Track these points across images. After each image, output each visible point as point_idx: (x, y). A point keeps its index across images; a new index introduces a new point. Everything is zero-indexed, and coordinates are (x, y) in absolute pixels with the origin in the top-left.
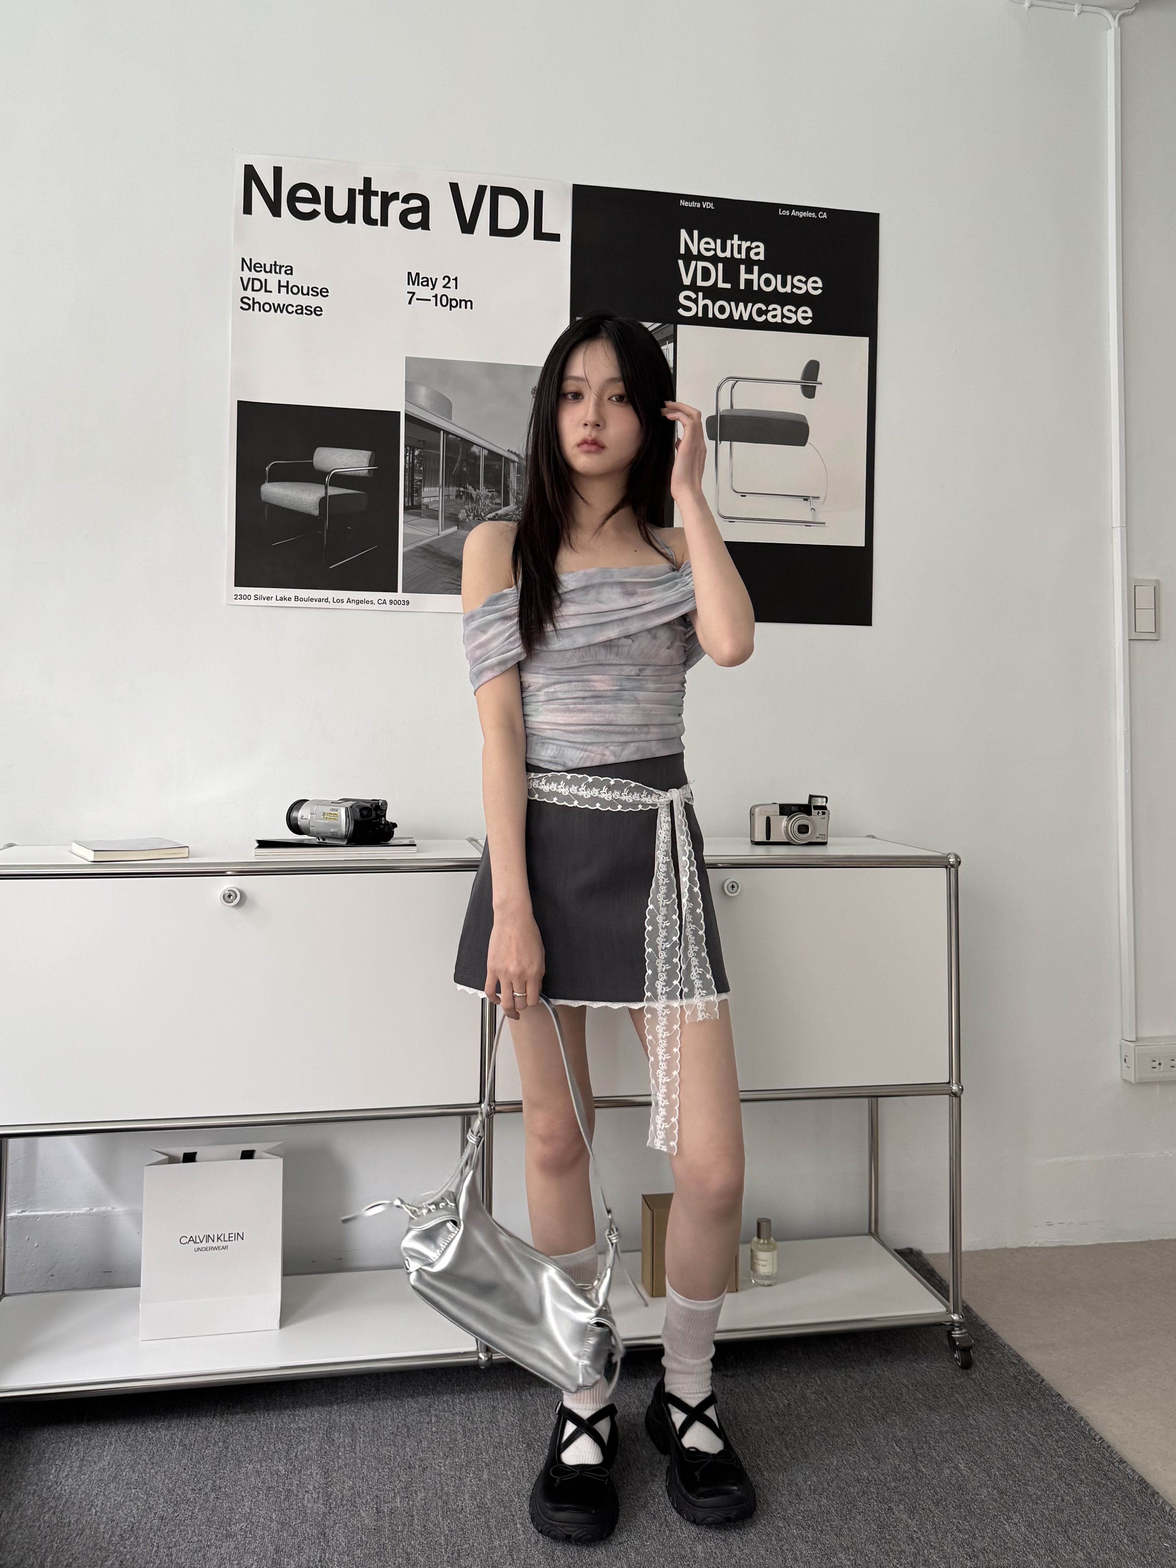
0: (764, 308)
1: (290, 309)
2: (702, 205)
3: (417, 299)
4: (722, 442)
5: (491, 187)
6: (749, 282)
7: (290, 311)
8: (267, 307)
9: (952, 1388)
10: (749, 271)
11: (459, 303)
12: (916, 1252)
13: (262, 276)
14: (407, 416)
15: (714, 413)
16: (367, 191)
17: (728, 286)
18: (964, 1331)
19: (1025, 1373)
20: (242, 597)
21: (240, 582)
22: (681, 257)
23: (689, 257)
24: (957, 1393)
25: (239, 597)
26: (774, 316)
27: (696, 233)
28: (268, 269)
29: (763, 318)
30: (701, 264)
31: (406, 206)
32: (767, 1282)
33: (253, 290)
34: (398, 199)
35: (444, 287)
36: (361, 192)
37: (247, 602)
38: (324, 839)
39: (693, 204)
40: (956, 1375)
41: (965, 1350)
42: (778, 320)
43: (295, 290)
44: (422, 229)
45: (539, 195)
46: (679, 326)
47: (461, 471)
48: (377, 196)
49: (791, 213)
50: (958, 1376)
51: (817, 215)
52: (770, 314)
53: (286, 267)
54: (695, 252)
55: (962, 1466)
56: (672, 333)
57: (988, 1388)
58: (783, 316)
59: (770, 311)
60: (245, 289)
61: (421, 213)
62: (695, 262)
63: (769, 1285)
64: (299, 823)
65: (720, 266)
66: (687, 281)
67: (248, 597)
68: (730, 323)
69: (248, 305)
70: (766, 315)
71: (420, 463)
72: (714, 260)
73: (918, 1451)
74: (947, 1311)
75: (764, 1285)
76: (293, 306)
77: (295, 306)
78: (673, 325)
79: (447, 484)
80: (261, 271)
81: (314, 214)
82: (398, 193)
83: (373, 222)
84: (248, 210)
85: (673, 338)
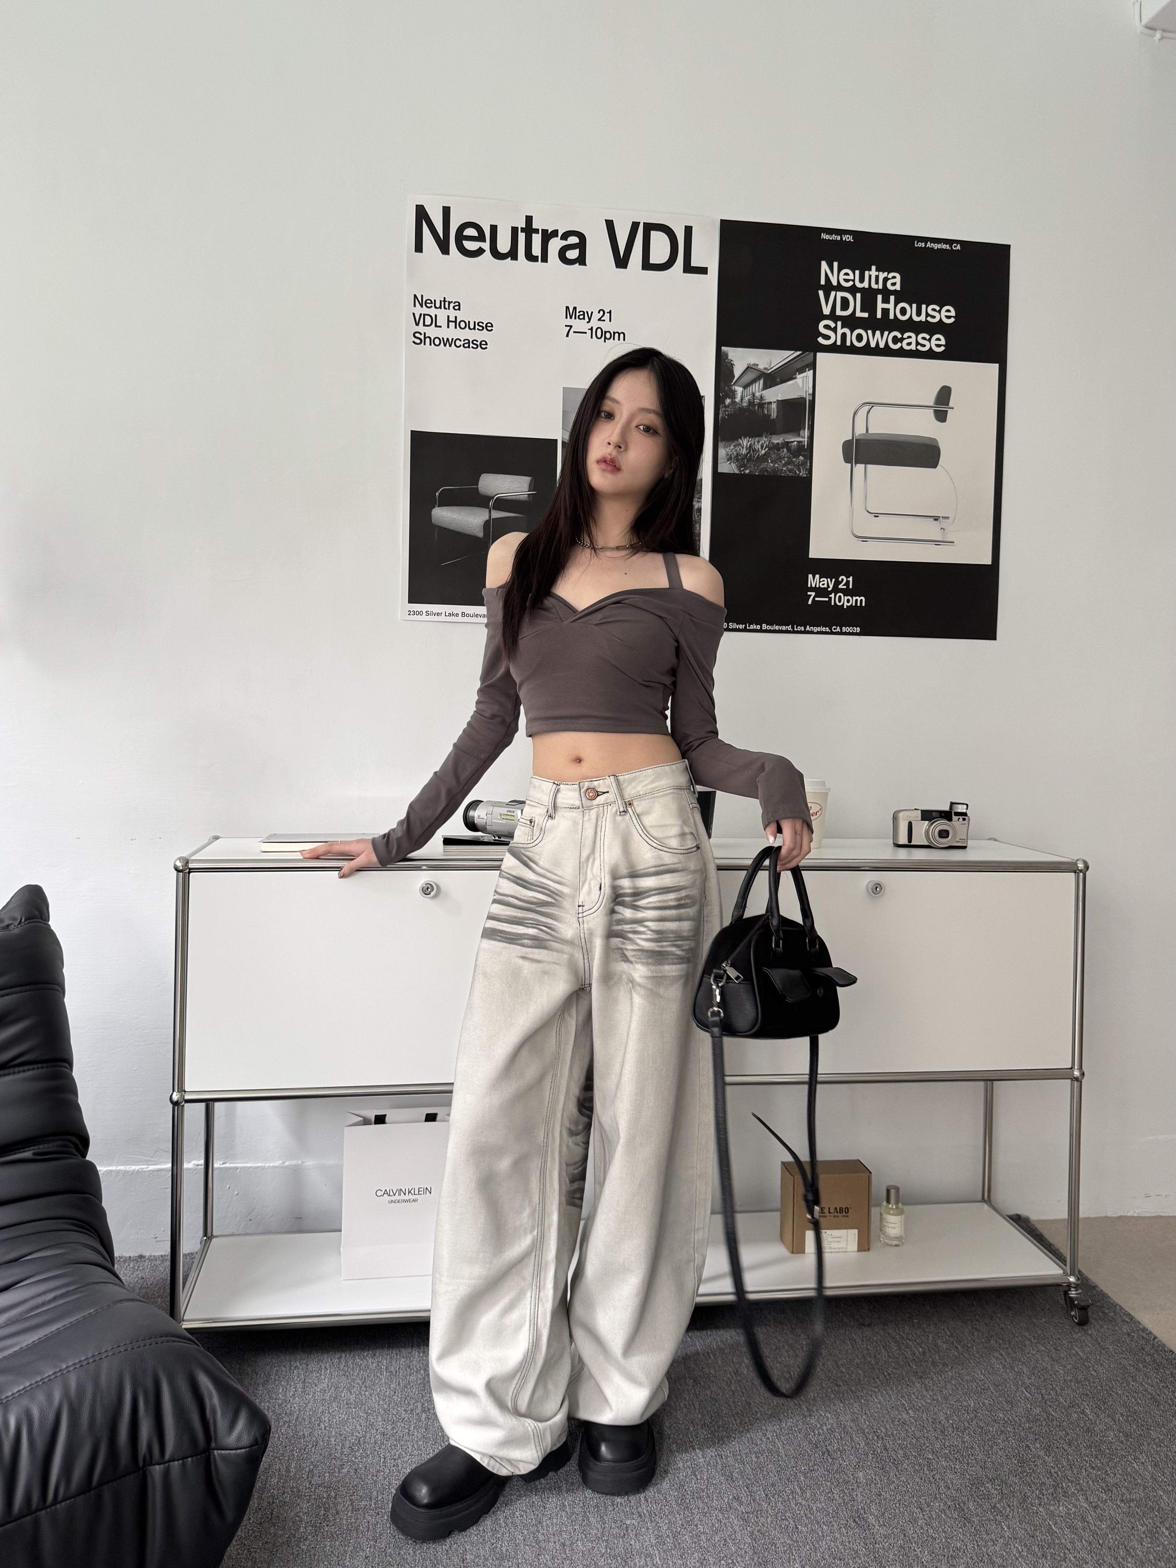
0: (899, 336)
2: (841, 238)
3: (574, 332)
4: (857, 465)
5: (644, 223)
6: (886, 312)
7: (458, 345)
8: (437, 341)
9: (1071, 1342)
10: (886, 300)
11: (613, 335)
12: (1024, 1218)
13: (433, 312)
15: (851, 438)
16: (529, 230)
17: (866, 315)
18: (1080, 1291)
19: (1138, 1330)
20: (414, 614)
21: (413, 599)
22: (822, 287)
23: (829, 288)
24: (1076, 1346)
25: (412, 613)
26: (909, 344)
27: (836, 264)
28: (438, 305)
29: (899, 345)
30: (840, 294)
31: (564, 243)
32: (895, 1243)
33: (424, 325)
34: (557, 236)
35: (599, 320)
36: (523, 230)
37: (417, 617)
38: (499, 837)
39: (834, 237)
40: (1073, 1330)
41: (1084, 1309)
42: (913, 347)
43: (463, 325)
44: (579, 265)
45: (688, 230)
46: (818, 354)
48: (538, 233)
49: (926, 245)
50: (1075, 1332)
51: (951, 246)
52: (905, 342)
53: (455, 303)
54: (835, 283)
55: (1088, 1412)
56: (812, 360)
57: (1104, 1343)
58: (918, 343)
59: (905, 339)
60: (417, 324)
61: (578, 250)
62: (835, 292)
63: (896, 1246)
64: (476, 822)
65: (858, 295)
66: (826, 311)
67: (420, 613)
68: (867, 350)
69: (420, 340)
70: (901, 343)
72: (853, 290)
73: (1046, 1397)
74: (1064, 1273)
75: (892, 1245)
76: (460, 341)
77: (462, 340)
78: (812, 353)
80: (432, 307)
81: (480, 251)
82: (558, 230)
83: (533, 259)
84: (419, 248)
85: (813, 366)
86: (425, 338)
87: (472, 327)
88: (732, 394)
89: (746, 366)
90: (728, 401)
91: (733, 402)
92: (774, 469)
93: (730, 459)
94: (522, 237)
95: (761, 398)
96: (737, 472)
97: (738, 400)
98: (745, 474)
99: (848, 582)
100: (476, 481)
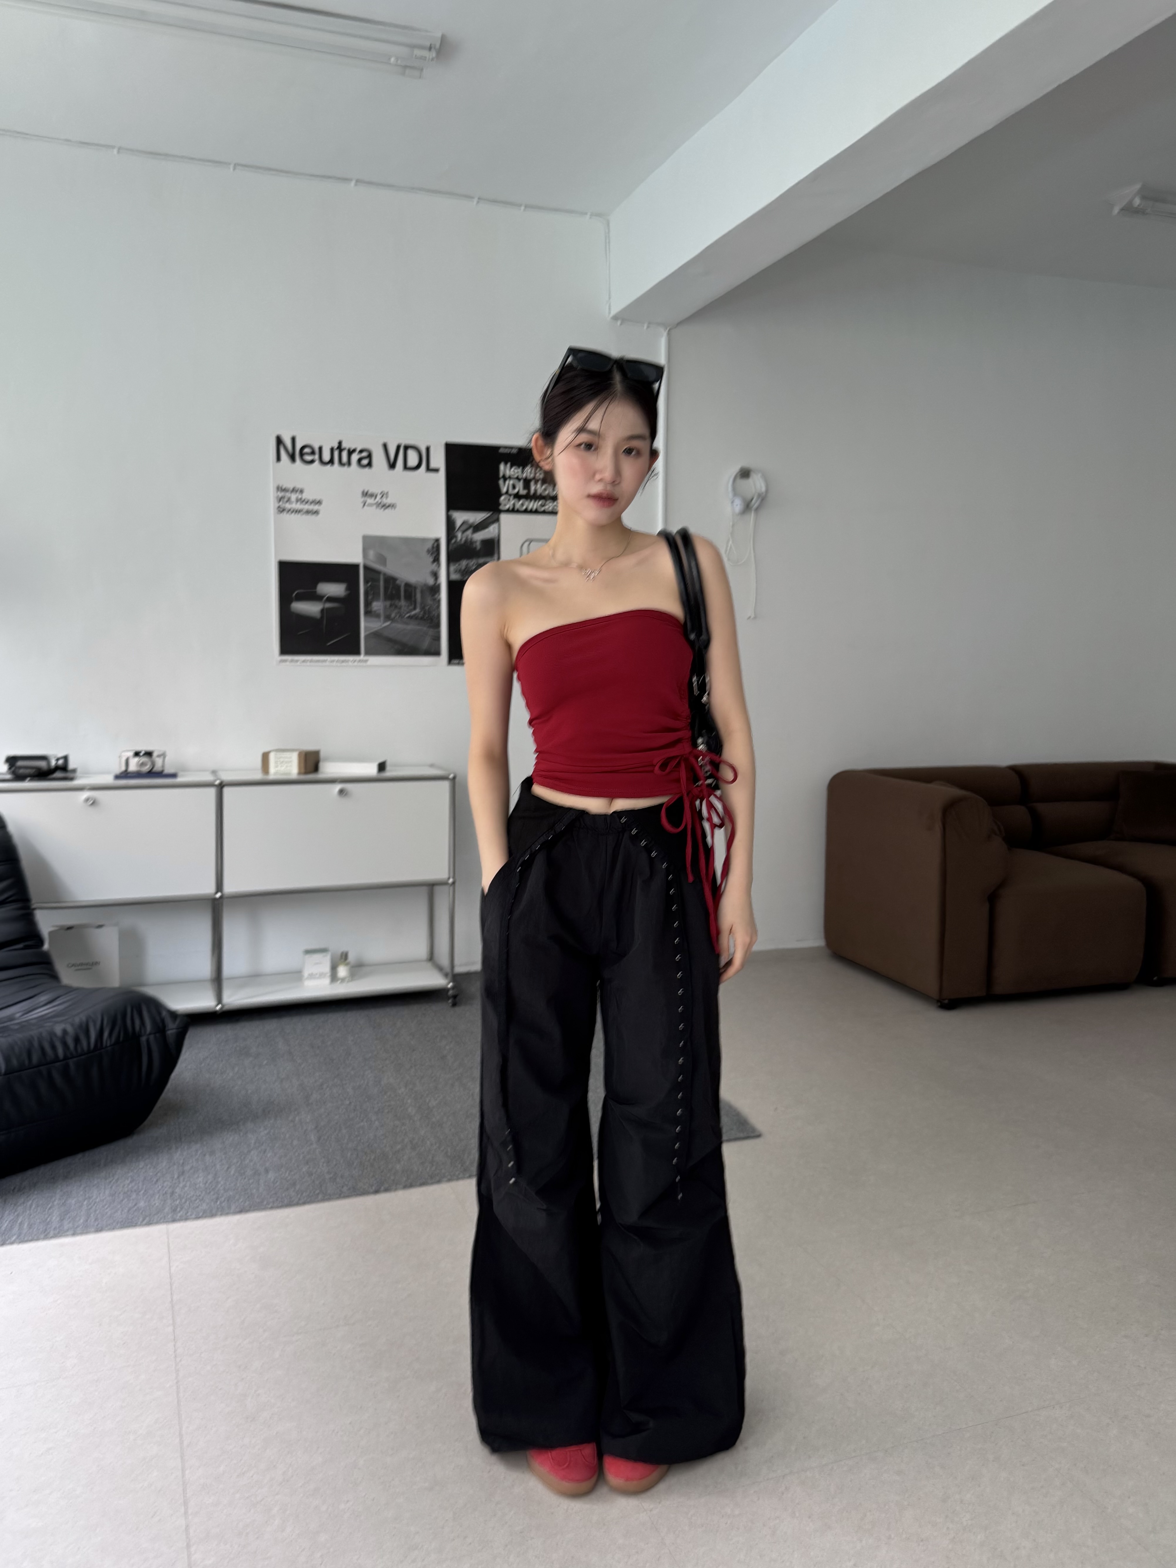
0: (544, 503)
2: (511, 451)
3: (368, 505)
5: (403, 445)
7: (303, 513)
8: (291, 511)
10: (536, 484)
11: (389, 506)
14: (364, 567)
16: (340, 448)
17: (525, 492)
21: (283, 653)
22: (501, 478)
23: (505, 478)
25: (283, 661)
27: (508, 465)
28: (291, 491)
30: (511, 482)
31: (360, 456)
33: (283, 502)
34: (356, 452)
35: (381, 498)
36: (337, 449)
37: (285, 664)
39: (506, 451)
43: (305, 502)
44: (368, 468)
45: (428, 449)
46: (501, 514)
47: (391, 593)
48: (345, 451)
53: (300, 489)
54: (508, 475)
56: (497, 518)
60: (280, 502)
62: (508, 480)
65: (521, 482)
66: (504, 490)
67: (288, 661)
68: (526, 511)
69: (281, 510)
70: (545, 507)
71: (371, 590)
72: (518, 479)
77: (305, 510)
78: (497, 514)
79: (385, 599)
80: (287, 492)
81: (312, 462)
82: (356, 448)
83: (343, 465)
84: (279, 459)
85: (497, 520)
86: (284, 509)
87: (310, 502)
88: (456, 537)
89: (463, 521)
90: (453, 541)
91: (456, 542)
93: (456, 571)
94: (336, 453)
95: (471, 539)
97: (459, 539)
100: (315, 587)
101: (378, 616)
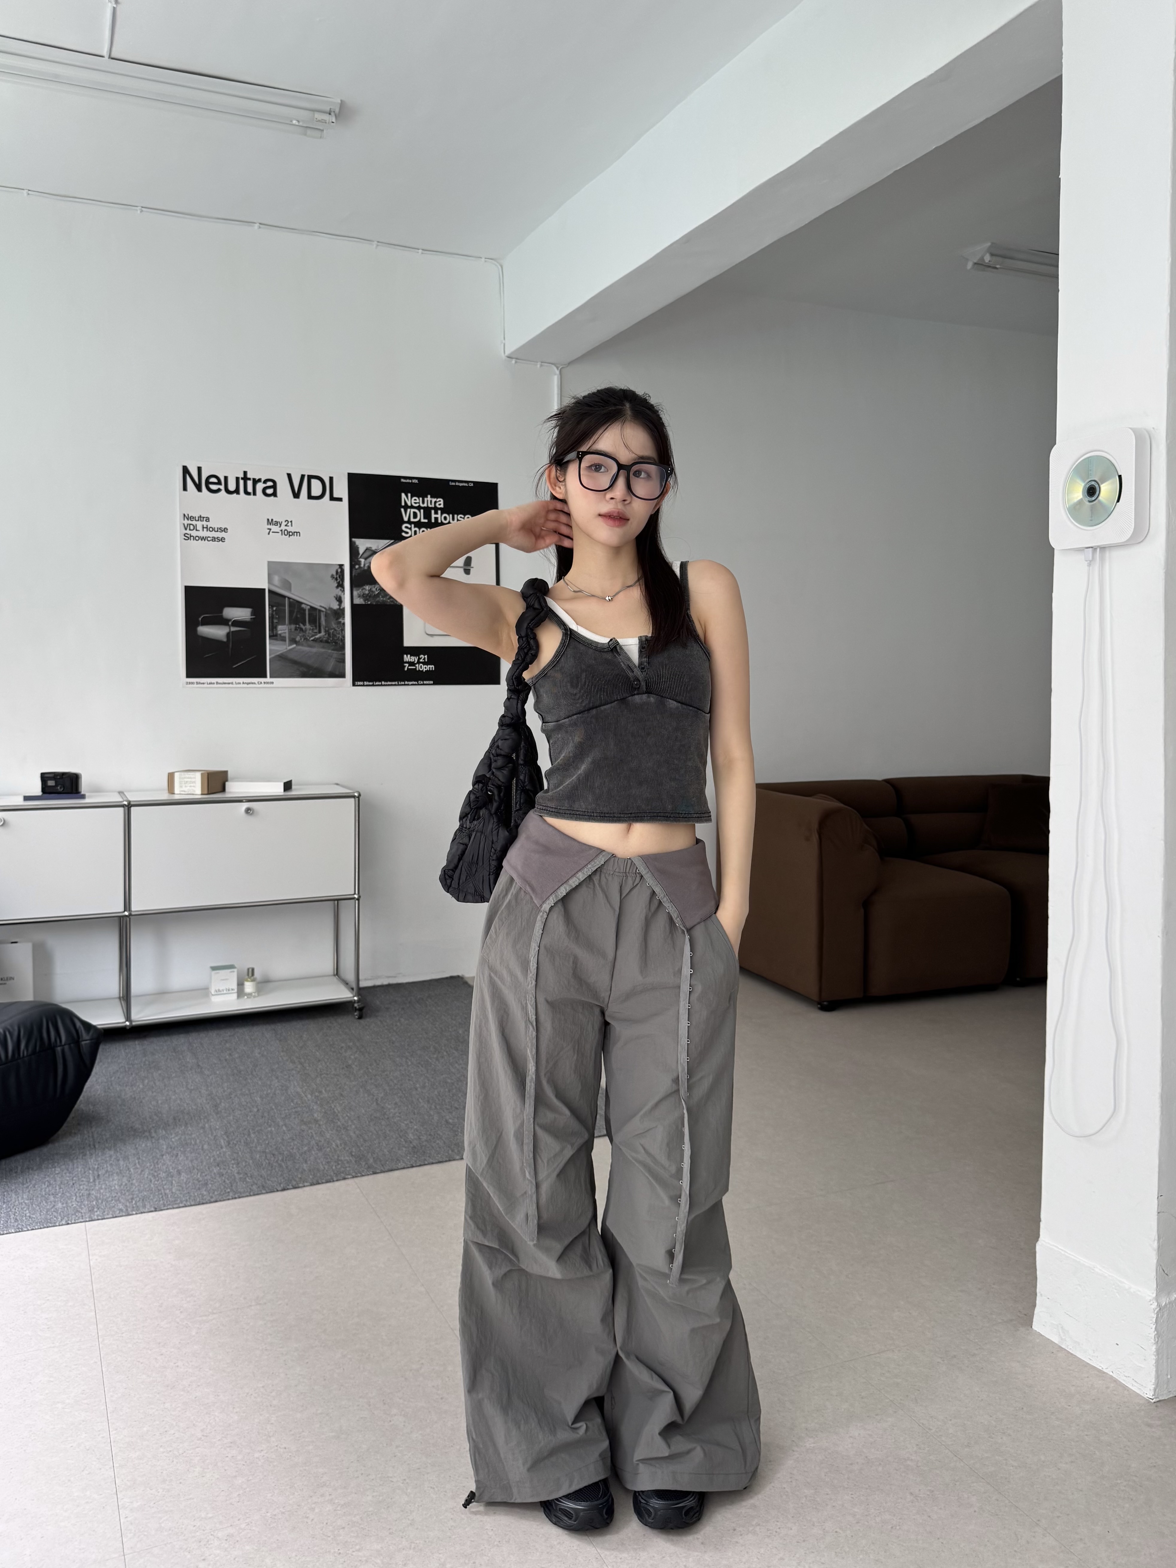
1: (209, 539)
2: (412, 481)
3: (273, 532)
5: (308, 475)
6: (436, 519)
8: (197, 538)
10: (436, 513)
11: (293, 533)
13: (194, 523)
14: (270, 591)
16: (245, 478)
17: (426, 521)
20: (190, 683)
21: (189, 675)
22: (403, 507)
23: (406, 507)
25: (188, 683)
27: (409, 495)
28: (197, 519)
30: (412, 510)
31: (265, 485)
33: (190, 530)
34: (261, 482)
35: (286, 525)
36: (242, 479)
37: (192, 686)
39: (408, 481)
43: (211, 529)
44: (273, 497)
45: (331, 479)
47: (296, 617)
48: (250, 480)
49: (455, 484)
53: (206, 517)
54: (409, 504)
60: (186, 529)
62: (410, 509)
65: (422, 511)
66: (406, 519)
67: (194, 683)
69: (187, 537)
71: (277, 614)
72: (419, 508)
77: (211, 537)
79: (290, 623)
80: (193, 520)
81: (219, 490)
82: (261, 478)
83: (249, 494)
84: (185, 489)
86: (191, 536)
87: (216, 530)
88: (359, 563)
89: (365, 548)
90: (357, 567)
91: (360, 567)
92: (383, 600)
93: (359, 596)
94: (241, 482)
96: (364, 603)
97: (362, 566)
98: (368, 604)
99: (424, 659)
100: (221, 612)
101: (283, 639)
